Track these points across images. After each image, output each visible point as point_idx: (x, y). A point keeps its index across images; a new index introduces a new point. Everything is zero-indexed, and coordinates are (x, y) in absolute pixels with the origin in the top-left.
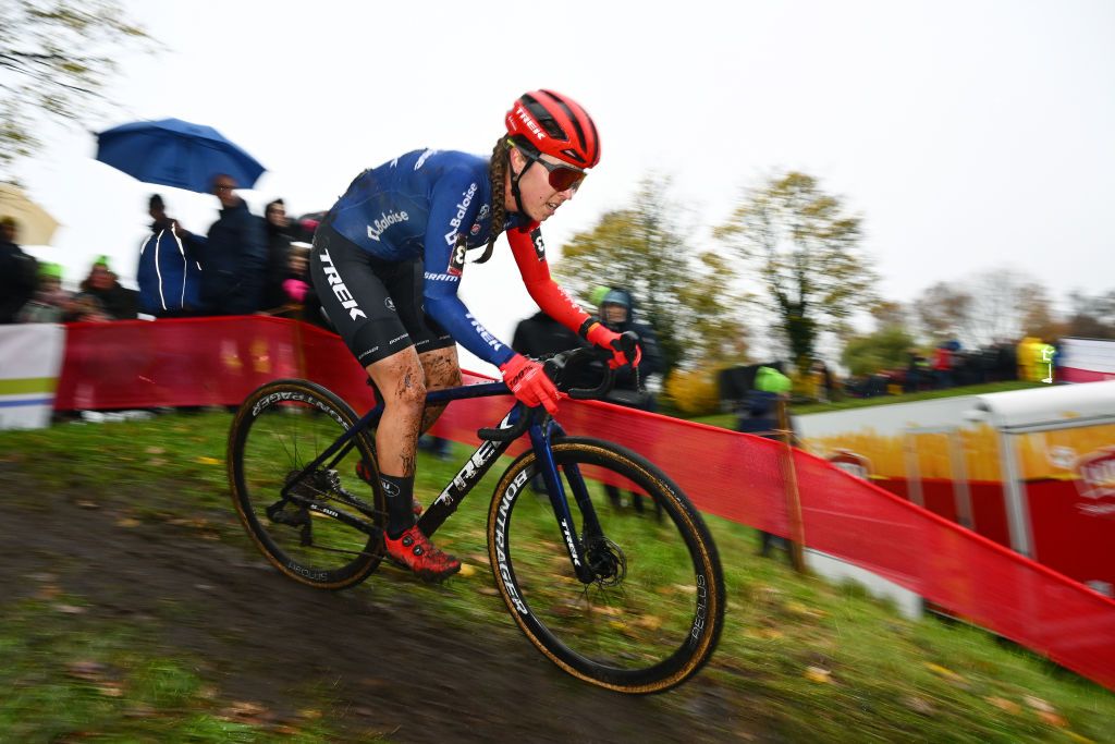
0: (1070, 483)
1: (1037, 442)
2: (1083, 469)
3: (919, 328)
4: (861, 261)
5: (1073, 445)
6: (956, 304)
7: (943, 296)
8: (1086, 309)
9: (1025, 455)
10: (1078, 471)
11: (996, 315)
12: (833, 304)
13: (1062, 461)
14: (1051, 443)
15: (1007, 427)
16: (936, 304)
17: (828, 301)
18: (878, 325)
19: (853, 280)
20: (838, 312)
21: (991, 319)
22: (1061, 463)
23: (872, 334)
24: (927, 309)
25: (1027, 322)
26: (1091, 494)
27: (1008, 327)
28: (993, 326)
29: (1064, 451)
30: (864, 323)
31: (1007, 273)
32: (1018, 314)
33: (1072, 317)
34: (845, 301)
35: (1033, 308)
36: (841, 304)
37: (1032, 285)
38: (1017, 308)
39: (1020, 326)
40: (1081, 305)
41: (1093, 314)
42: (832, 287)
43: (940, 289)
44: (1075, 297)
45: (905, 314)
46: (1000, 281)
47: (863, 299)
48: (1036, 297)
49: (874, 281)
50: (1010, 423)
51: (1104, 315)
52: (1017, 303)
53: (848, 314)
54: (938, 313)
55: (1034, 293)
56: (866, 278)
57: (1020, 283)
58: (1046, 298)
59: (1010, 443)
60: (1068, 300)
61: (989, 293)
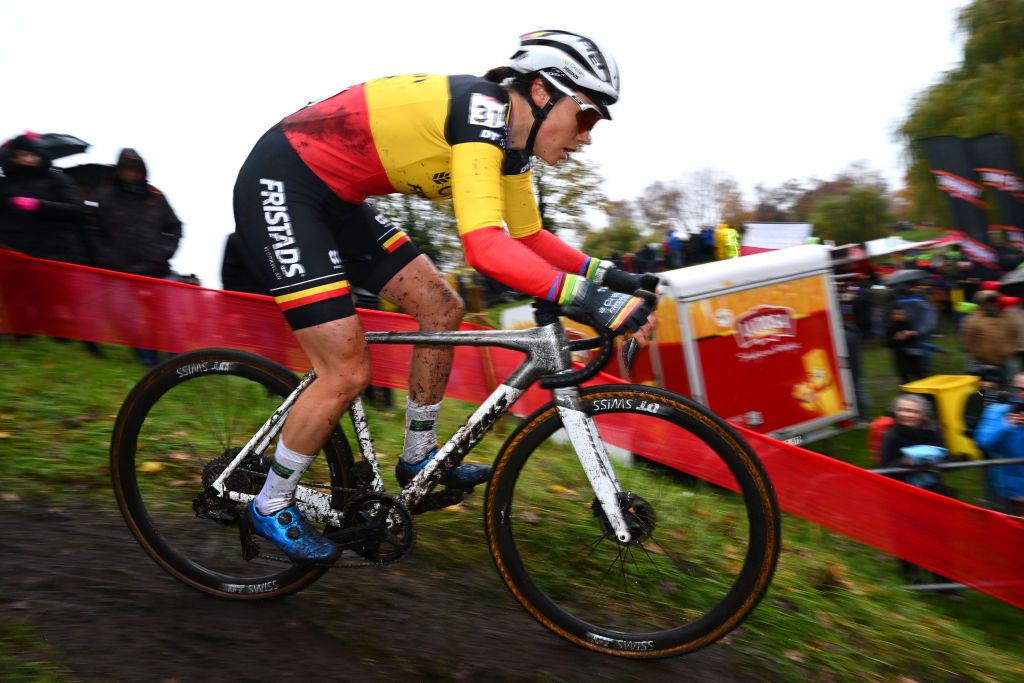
0: (731, 338)
1: (705, 307)
2: (740, 325)
3: (642, 221)
4: (588, 165)
5: (730, 307)
6: (671, 200)
7: (660, 193)
8: (767, 199)
9: (697, 319)
10: (736, 327)
11: (703, 207)
12: (568, 203)
13: (724, 321)
14: (715, 307)
15: (682, 298)
16: (655, 200)
17: (564, 202)
18: (611, 221)
19: (583, 182)
20: (573, 211)
21: (699, 211)
22: (723, 323)
23: (605, 229)
24: (649, 205)
25: (724, 212)
26: (745, 345)
27: (712, 217)
28: (701, 216)
29: (725, 312)
30: (598, 221)
31: (710, 171)
32: (719, 206)
33: (757, 206)
34: (579, 202)
35: (730, 199)
36: (575, 204)
37: (727, 180)
38: (718, 200)
39: (720, 215)
40: (763, 196)
41: (772, 202)
42: (564, 188)
43: (658, 186)
44: (759, 189)
45: (630, 210)
46: (704, 178)
47: (592, 198)
48: (731, 190)
49: (600, 182)
50: (683, 294)
51: (780, 203)
52: (718, 197)
53: (582, 212)
54: (657, 208)
55: (729, 187)
56: (594, 180)
57: (718, 179)
58: (738, 191)
59: (685, 310)
60: (755, 191)
61: (696, 188)
